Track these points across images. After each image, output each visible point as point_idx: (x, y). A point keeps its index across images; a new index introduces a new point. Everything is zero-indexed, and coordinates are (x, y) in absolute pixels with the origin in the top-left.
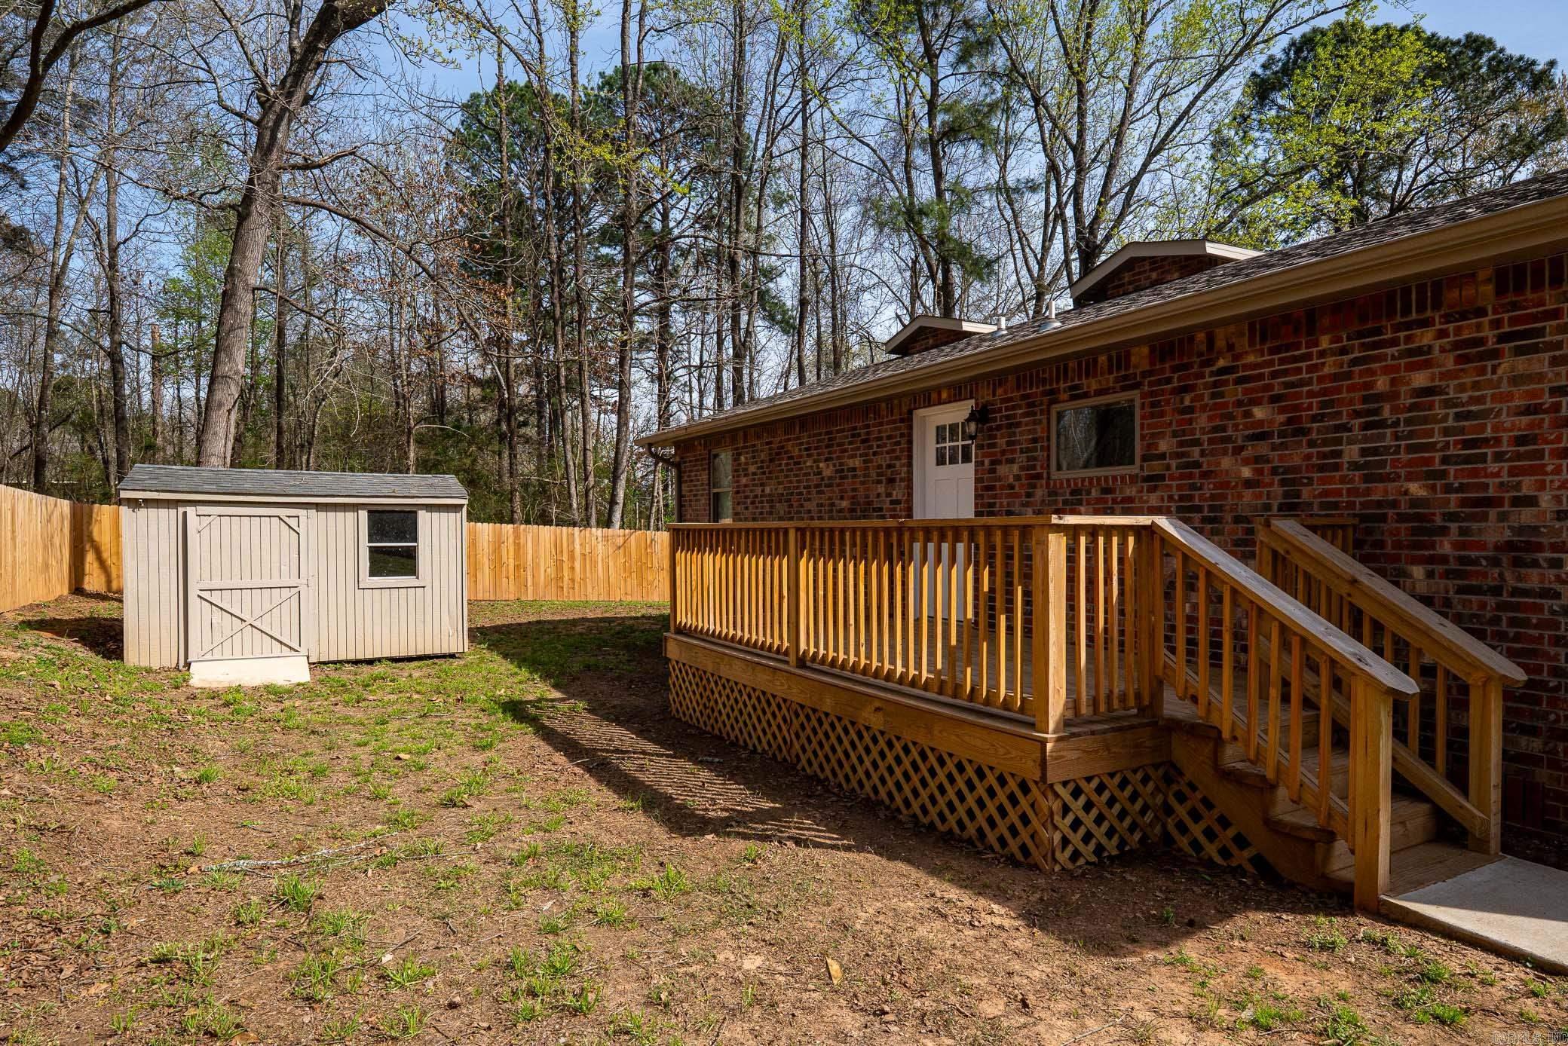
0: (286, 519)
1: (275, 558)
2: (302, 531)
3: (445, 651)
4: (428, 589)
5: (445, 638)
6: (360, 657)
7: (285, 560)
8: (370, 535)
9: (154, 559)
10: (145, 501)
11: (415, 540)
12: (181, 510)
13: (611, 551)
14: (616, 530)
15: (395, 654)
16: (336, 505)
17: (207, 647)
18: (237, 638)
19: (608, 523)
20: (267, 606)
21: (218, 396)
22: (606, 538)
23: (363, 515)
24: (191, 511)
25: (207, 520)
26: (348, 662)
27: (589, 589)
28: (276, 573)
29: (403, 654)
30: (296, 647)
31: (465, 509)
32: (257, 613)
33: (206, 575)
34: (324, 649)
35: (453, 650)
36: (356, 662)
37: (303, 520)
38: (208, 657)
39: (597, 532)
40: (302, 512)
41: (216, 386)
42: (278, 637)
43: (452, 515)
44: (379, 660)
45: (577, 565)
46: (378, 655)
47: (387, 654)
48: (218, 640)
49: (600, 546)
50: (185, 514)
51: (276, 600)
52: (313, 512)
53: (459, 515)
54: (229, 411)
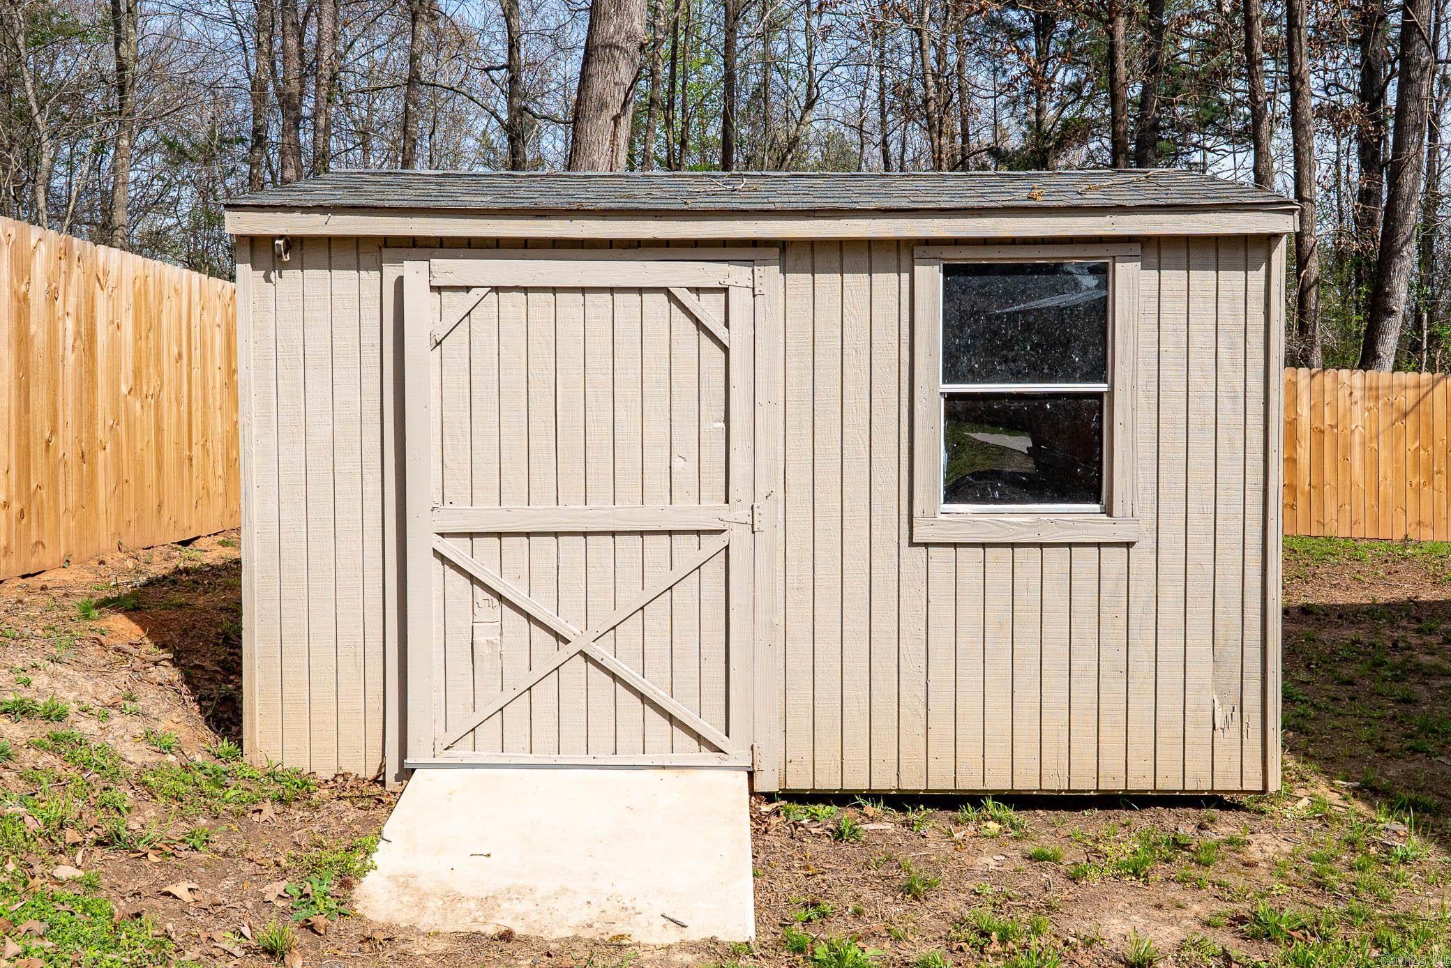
0: (689, 299)
1: (656, 430)
2: (737, 338)
3: (1198, 782)
4: (1143, 553)
5: (1198, 735)
6: (912, 782)
7: (686, 440)
8: (950, 356)
9: (319, 434)
10: (294, 243)
11: (1100, 369)
12: (391, 272)
13: (1384, 422)
14: (1383, 375)
15: (1027, 782)
16: (841, 246)
17: (461, 720)
18: (545, 694)
19: (1368, 359)
20: (632, 596)
21: (597, 85)
22: (1372, 392)
23: (930, 278)
24: (415, 272)
25: (459, 303)
26: (874, 796)
27: (1331, 509)
28: (657, 480)
29: (1053, 783)
30: (714, 733)
31: (1279, 256)
32: (603, 617)
33: (458, 486)
34: (800, 747)
35: (1226, 782)
36: (900, 801)
37: (739, 299)
38: (462, 753)
39: (1353, 379)
40: (735, 275)
41: (595, 68)
42: (662, 698)
43: (1232, 280)
44: (974, 799)
45: (1303, 454)
46: (970, 782)
47: (999, 781)
48: (490, 699)
49: (1358, 411)
50: (400, 282)
51: (659, 578)
52: (770, 274)
53: (1257, 277)
54: (616, 119)
